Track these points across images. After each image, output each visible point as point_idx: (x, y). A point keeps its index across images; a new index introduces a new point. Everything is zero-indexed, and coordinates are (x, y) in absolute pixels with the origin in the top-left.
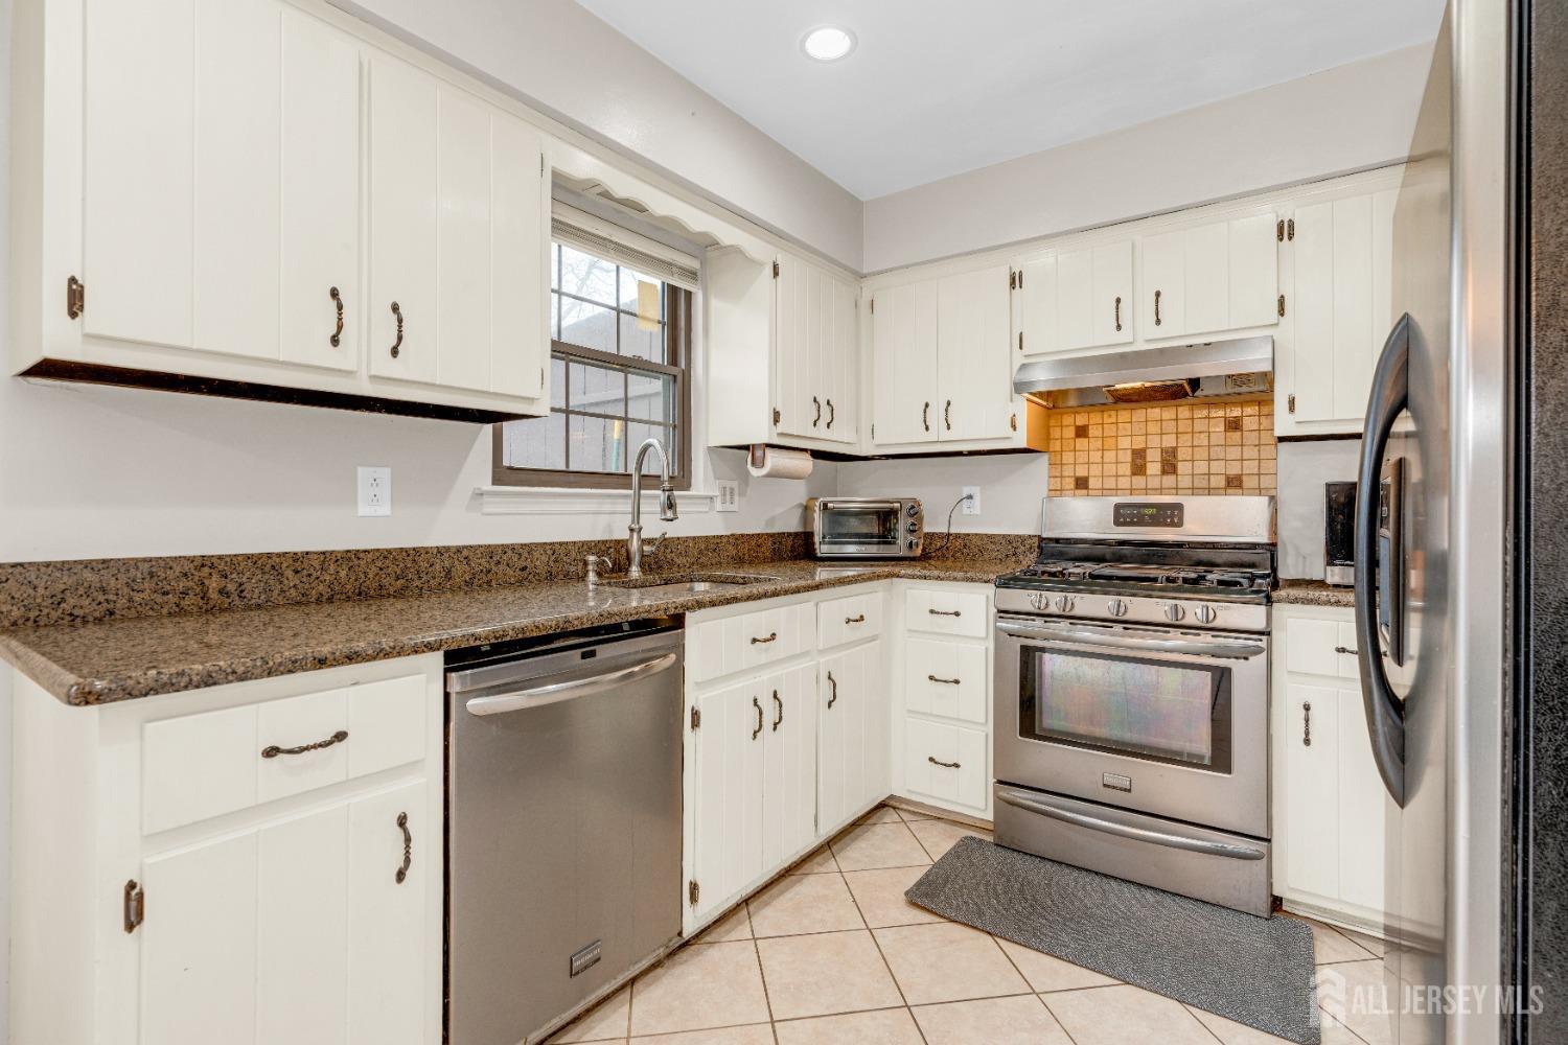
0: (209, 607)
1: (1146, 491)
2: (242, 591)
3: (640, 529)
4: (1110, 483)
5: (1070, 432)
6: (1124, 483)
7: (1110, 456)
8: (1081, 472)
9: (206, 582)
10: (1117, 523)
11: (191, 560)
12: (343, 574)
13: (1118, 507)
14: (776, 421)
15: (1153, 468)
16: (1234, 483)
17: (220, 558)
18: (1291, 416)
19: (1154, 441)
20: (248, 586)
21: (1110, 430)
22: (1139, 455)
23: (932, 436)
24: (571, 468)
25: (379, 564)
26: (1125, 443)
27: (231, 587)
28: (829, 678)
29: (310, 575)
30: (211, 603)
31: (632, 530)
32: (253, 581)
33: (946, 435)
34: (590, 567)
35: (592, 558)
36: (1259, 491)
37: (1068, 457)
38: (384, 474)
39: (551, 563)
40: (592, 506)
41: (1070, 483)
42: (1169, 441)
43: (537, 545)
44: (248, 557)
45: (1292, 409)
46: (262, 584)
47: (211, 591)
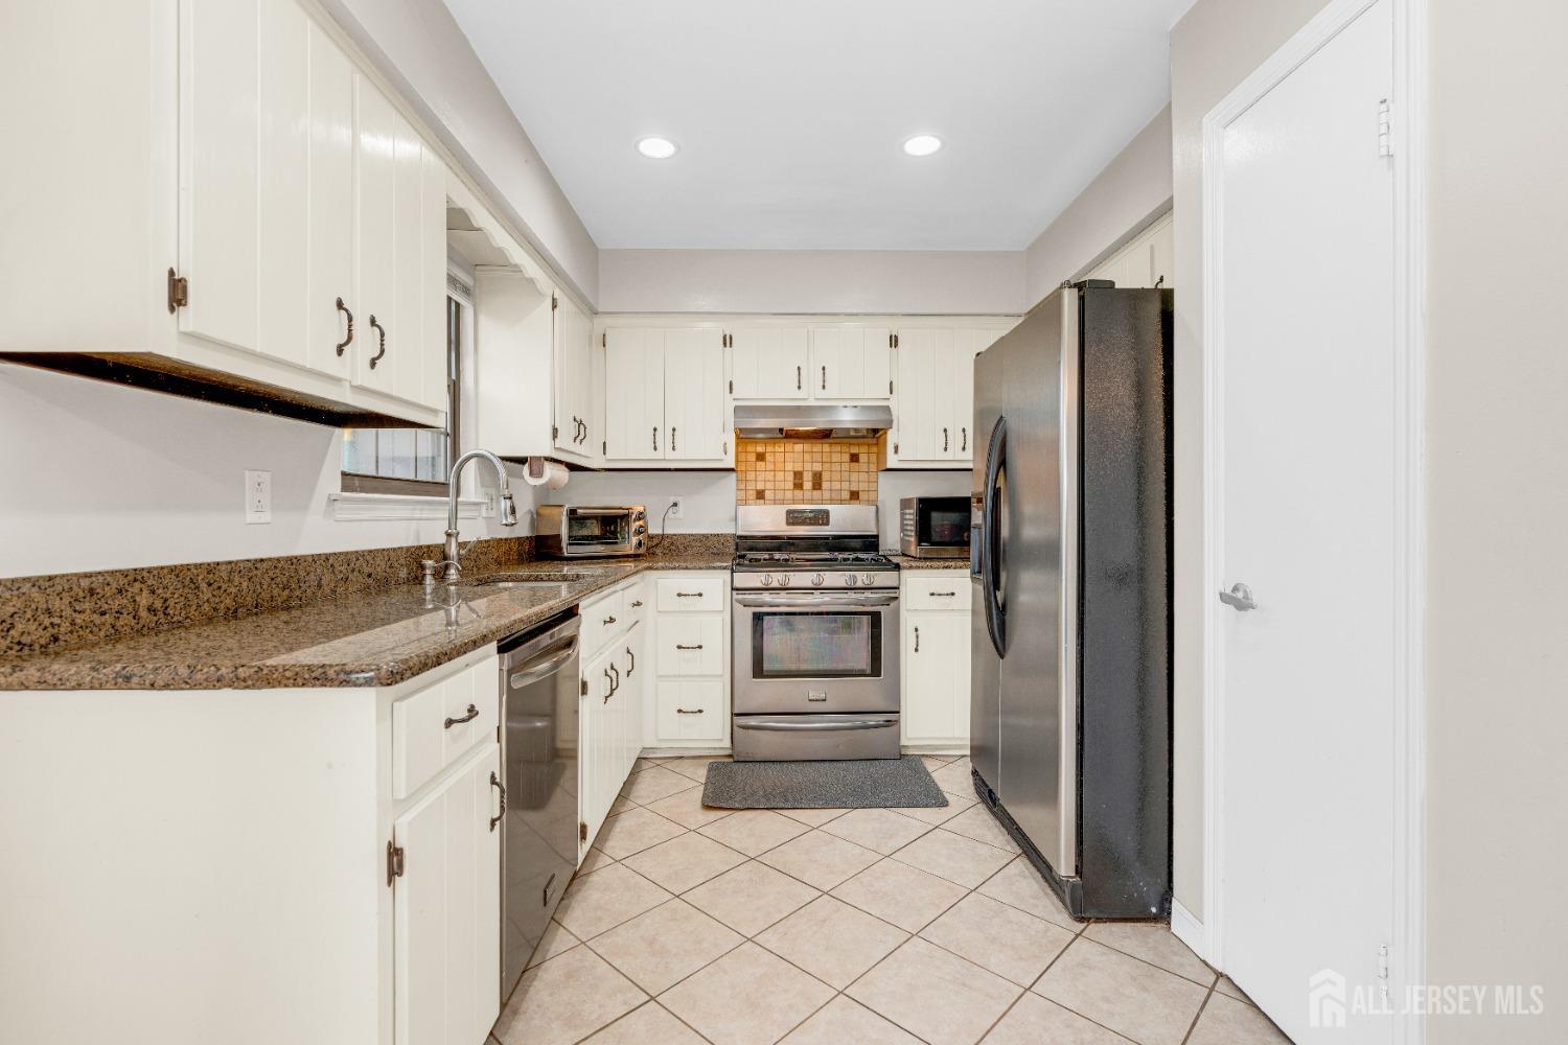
0: (140, 626)
1: (803, 502)
2: (166, 608)
3: (458, 533)
4: (780, 495)
5: (753, 457)
6: (789, 495)
7: (780, 475)
8: (760, 486)
9: (138, 599)
10: (788, 524)
11: (124, 573)
12: (245, 584)
13: (789, 512)
14: (555, 436)
15: (808, 485)
16: (855, 496)
17: (149, 571)
18: (896, 456)
19: (808, 466)
20: (171, 602)
21: (780, 457)
22: (798, 475)
23: (659, 455)
24: (381, 474)
25: (271, 573)
26: (789, 467)
27: (158, 604)
28: (628, 652)
29: (219, 588)
30: (142, 622)
31: (449, 535)
32: (176, 596)
33: (670, 455)
34: (428, 572)
35: (429, 563)
36: (869, 502)
37: (751, 475)
38: (266, 477)
39: (388, 570)
40: (404, 512)
41: (752, 495)
42: (817, 467)
43: (378, 550)
44: (172, 569)
45: (896, 451)
46: (183, 599)
47: (141, 610)
